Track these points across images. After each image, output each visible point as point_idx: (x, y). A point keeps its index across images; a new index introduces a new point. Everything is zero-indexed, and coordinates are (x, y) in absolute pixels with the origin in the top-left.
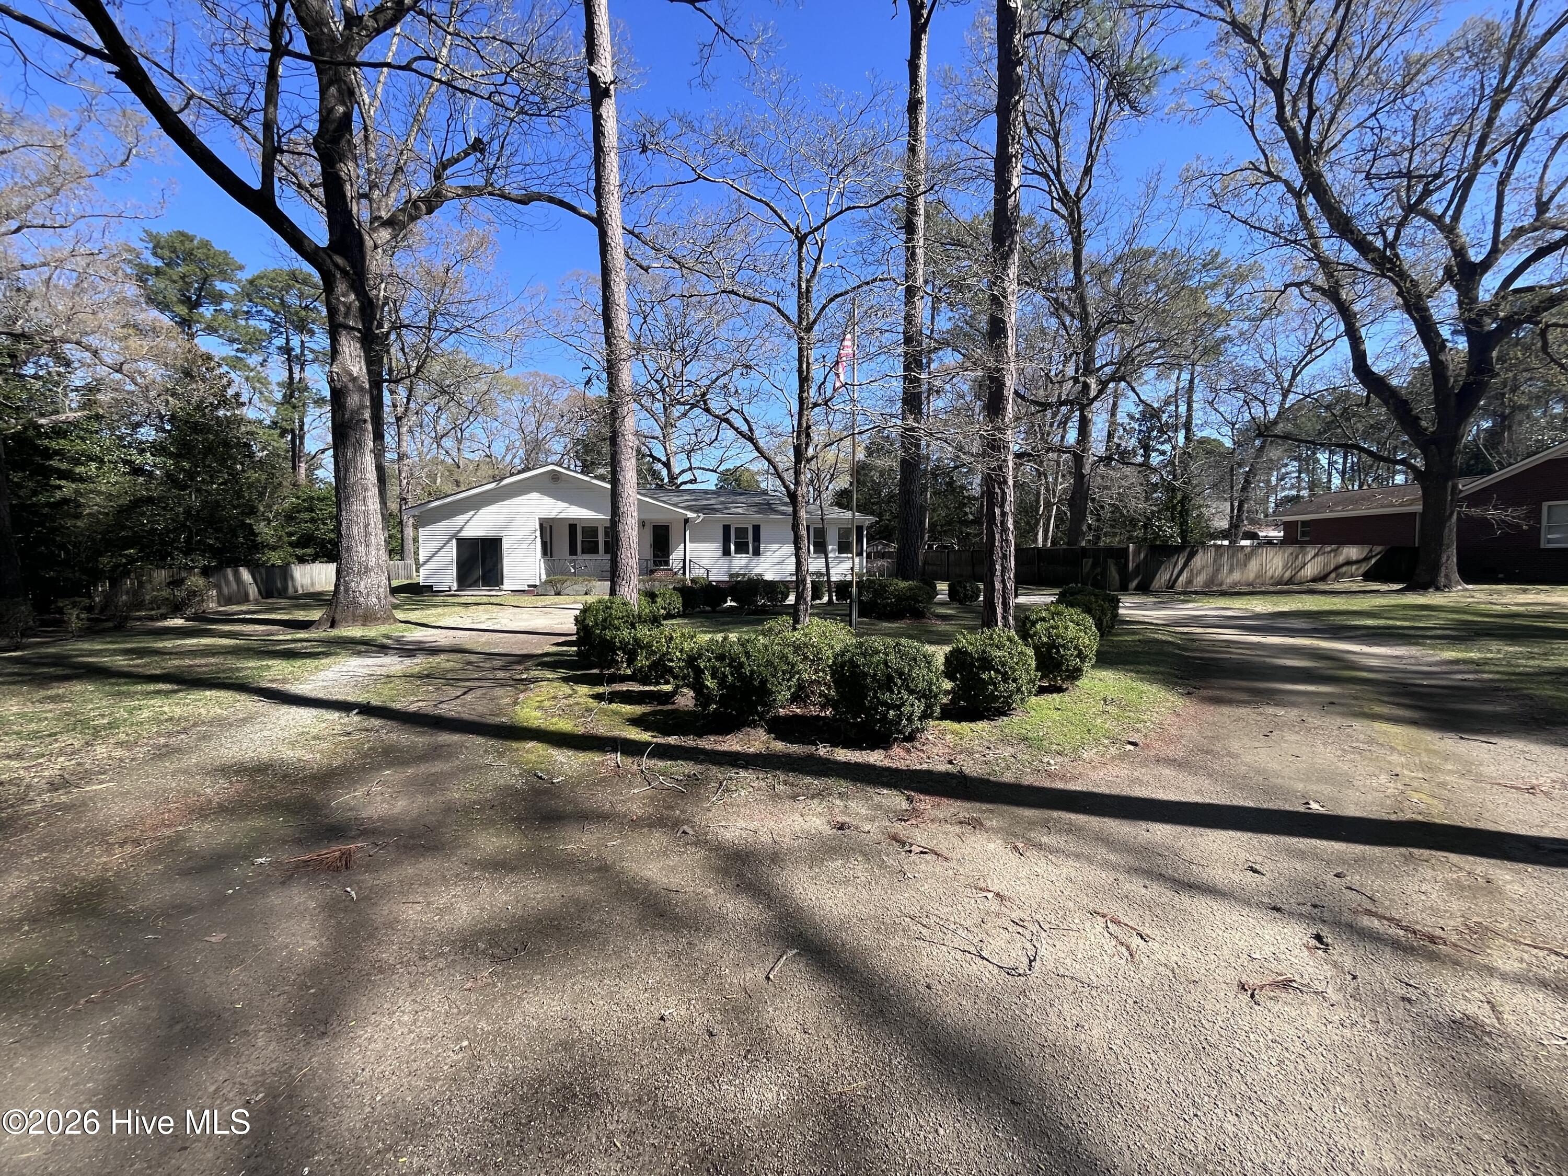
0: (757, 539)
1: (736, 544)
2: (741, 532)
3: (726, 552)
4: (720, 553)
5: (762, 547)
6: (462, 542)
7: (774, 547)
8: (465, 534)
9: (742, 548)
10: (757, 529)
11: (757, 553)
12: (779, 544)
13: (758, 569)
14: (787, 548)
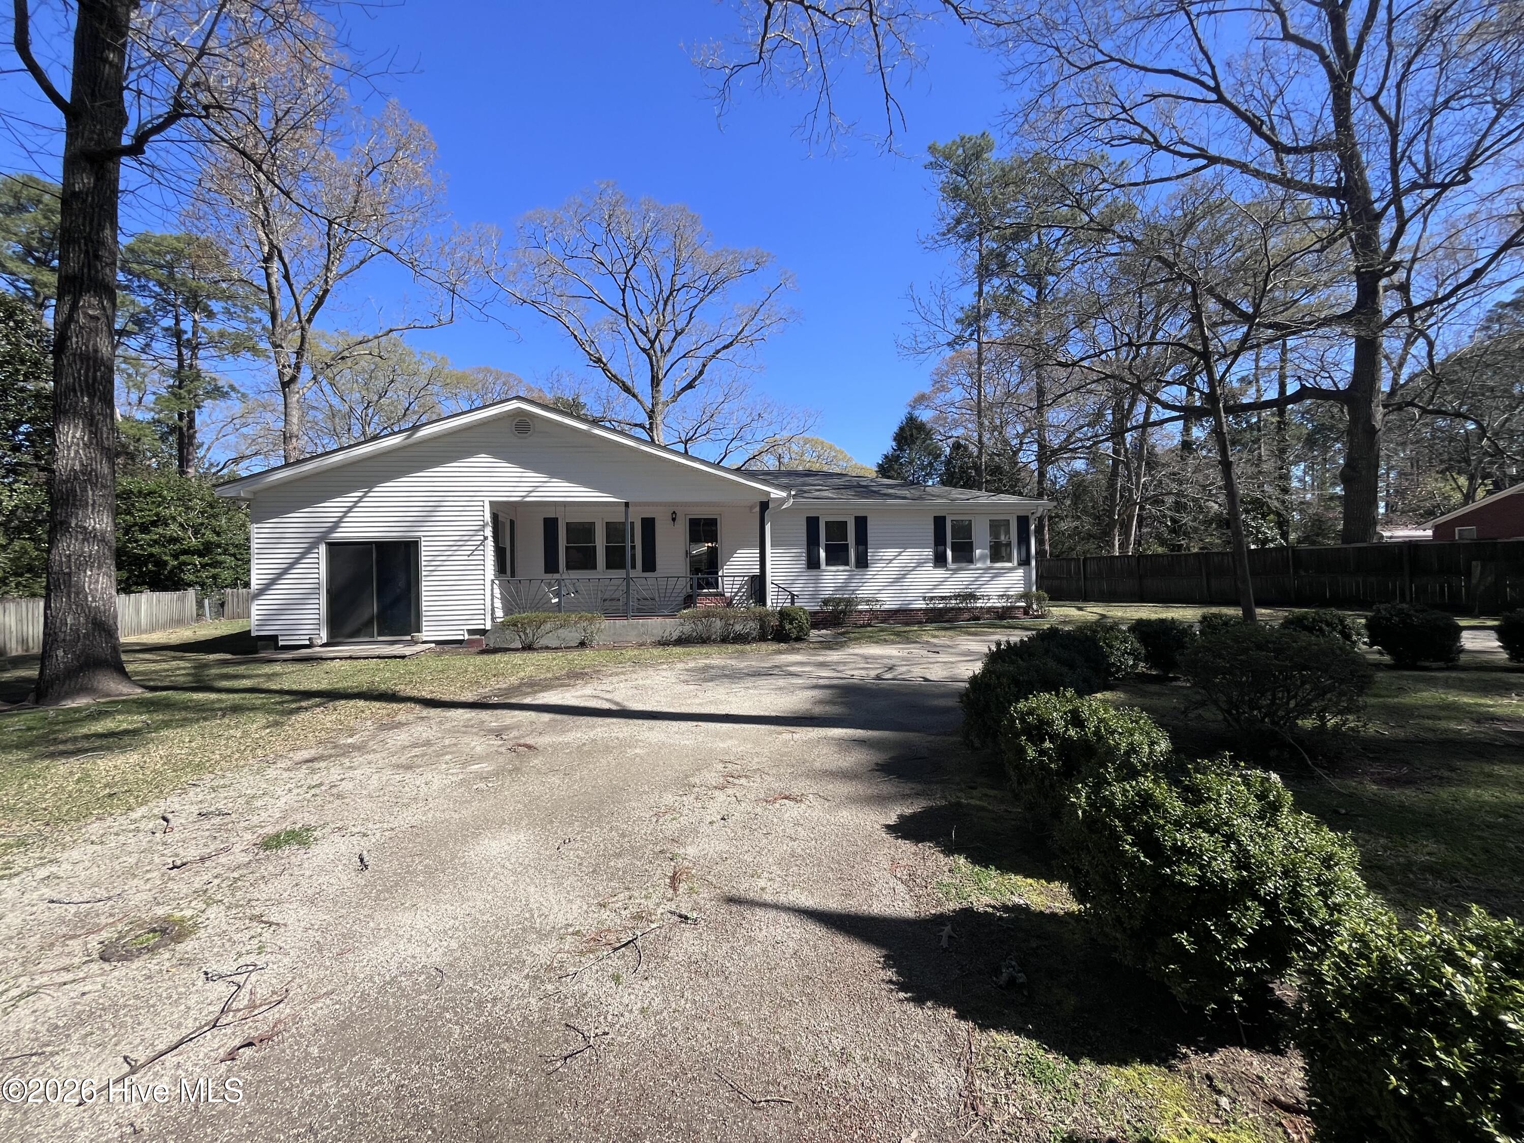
0: (862, 540)
1: (828, 549)
2: (837, 529)
3: (813, 564)
4: (803, 564)
5: (871, 553)
6: (337, 550)
7: (890, 553)
8: (343, 534)
9: (837, 556)
10: (861, 523)
11: (863, 563)
12: (905, 546)
13: (865, 591)
14: (909, 555)
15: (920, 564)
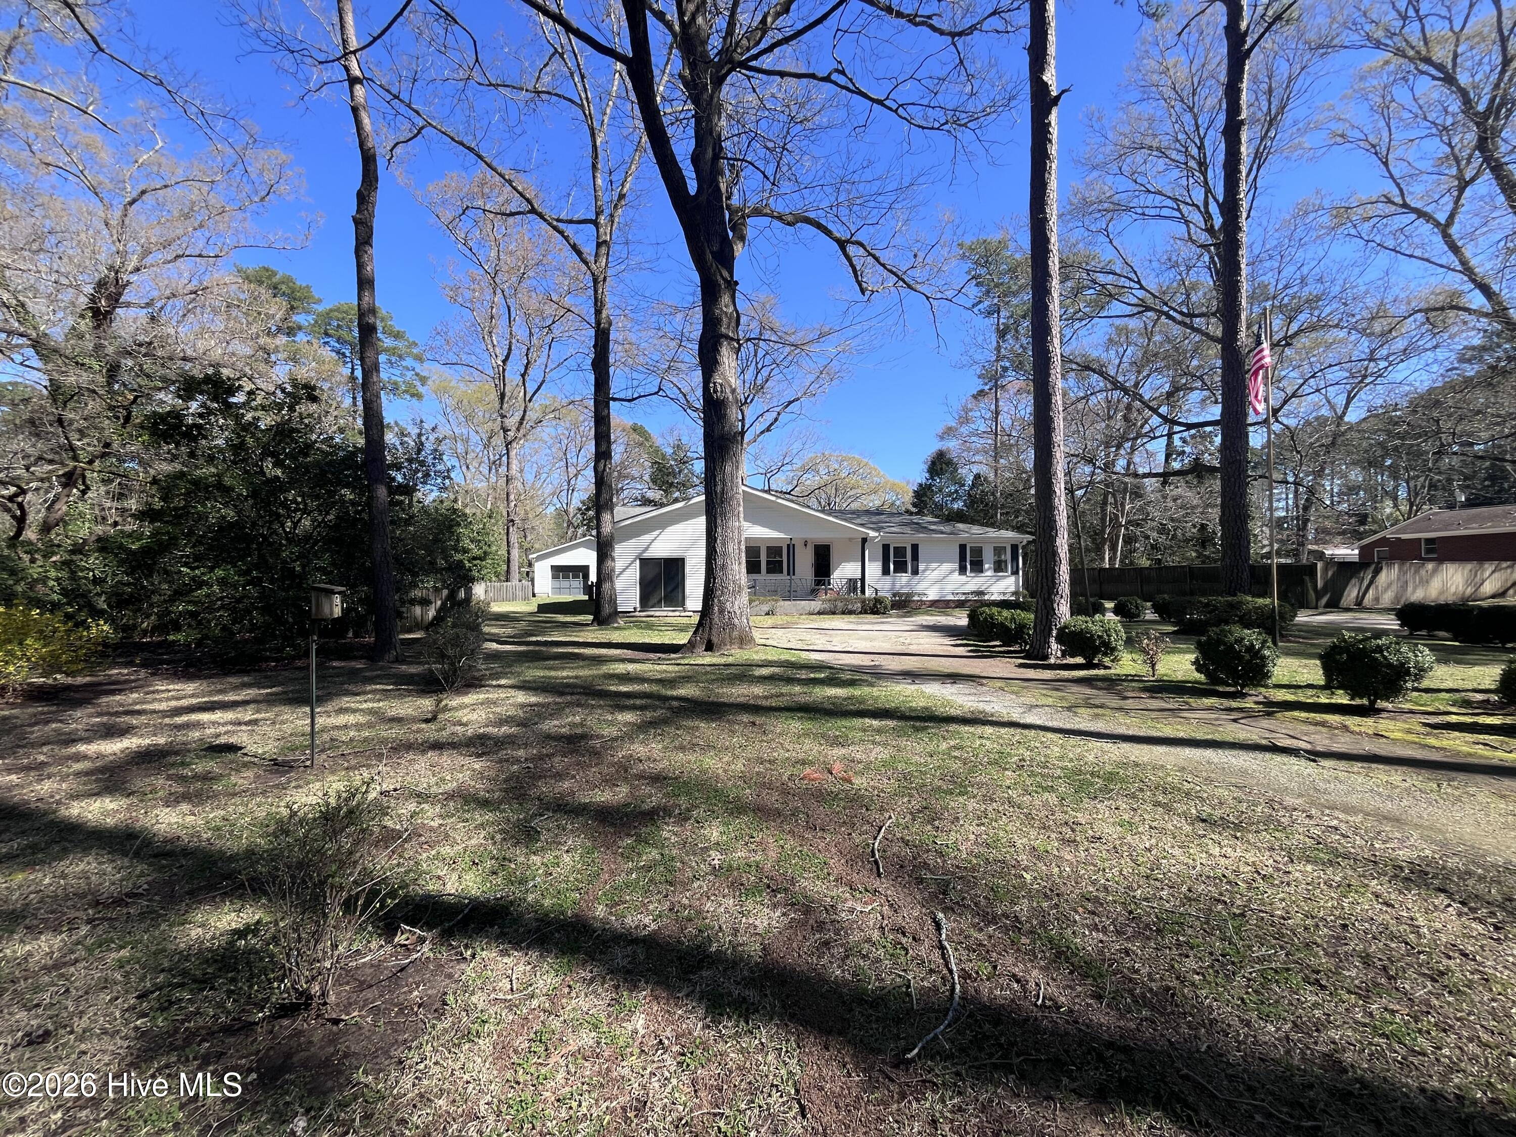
0: (915, 558)
1: (895, 563)
2: (900, 551)
3: (886, 572)
4: (880, 572)
5: (921, 567)
6: (645, 562)
7: (934, 565)
8: (646, 555)
9: (901, 567)
10: (915, 548)
11: (915, 572)
12: (942, 562)
13: (920, 588)
14: (947, 567)
15: (952, 572)
